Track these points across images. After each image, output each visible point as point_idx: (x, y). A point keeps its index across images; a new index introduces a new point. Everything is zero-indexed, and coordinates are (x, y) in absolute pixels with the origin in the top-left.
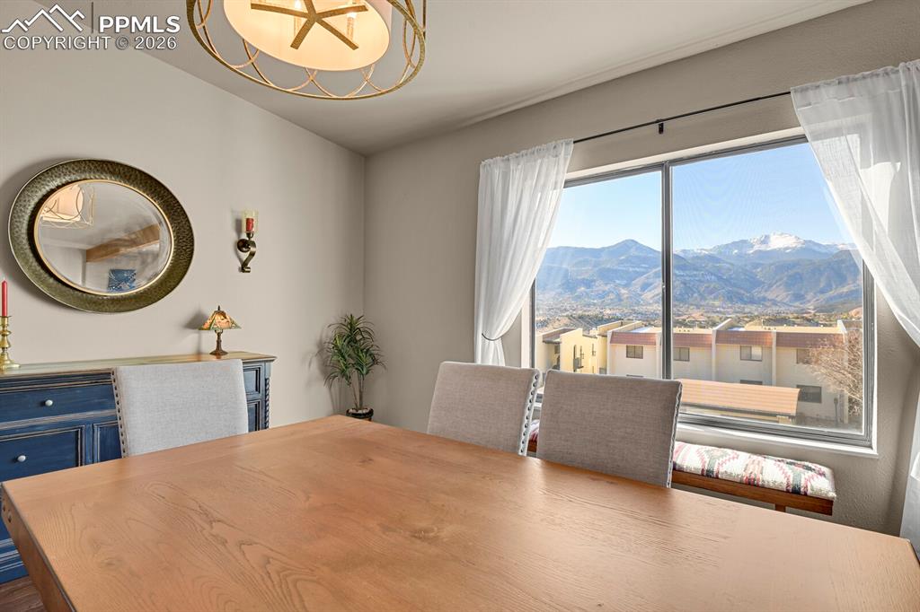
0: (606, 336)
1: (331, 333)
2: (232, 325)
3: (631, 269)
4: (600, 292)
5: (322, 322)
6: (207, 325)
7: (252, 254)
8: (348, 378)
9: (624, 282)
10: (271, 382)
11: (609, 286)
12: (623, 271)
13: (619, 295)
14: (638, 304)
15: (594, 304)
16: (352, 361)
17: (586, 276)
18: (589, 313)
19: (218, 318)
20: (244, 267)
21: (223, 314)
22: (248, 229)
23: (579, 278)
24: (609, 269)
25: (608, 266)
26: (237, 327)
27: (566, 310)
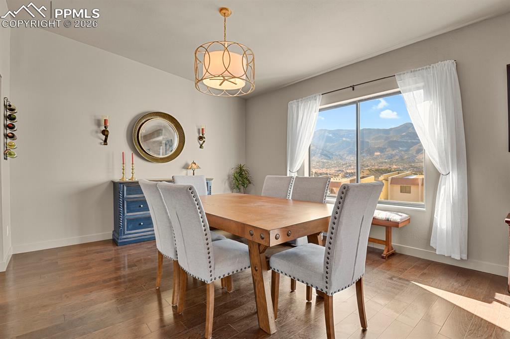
0: (388, 180)
1: (233, 172)
2: (198, 167)
3: (409, 141)
4: (390, 155)
5: (229, 167)
6: (190, 167)
7: (204, 142)
8: (239, 189)
9: (405, 149)
10: (212, 187)
11: (395, 151)
12: (404, 142)
13: (401, 157)
14: (414, 162)
15: (385, 162)
16: (241, 183)
17: (381, 146)
18: (383, 168)
19: (193, 165)
20: (201, 147)
21: (195, 164)
22: (202, 132)
23: (376, 147)
24: (395, 141)
25: (394, 139)
26: (200, 168)
27: (368, 166)
